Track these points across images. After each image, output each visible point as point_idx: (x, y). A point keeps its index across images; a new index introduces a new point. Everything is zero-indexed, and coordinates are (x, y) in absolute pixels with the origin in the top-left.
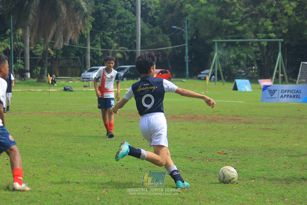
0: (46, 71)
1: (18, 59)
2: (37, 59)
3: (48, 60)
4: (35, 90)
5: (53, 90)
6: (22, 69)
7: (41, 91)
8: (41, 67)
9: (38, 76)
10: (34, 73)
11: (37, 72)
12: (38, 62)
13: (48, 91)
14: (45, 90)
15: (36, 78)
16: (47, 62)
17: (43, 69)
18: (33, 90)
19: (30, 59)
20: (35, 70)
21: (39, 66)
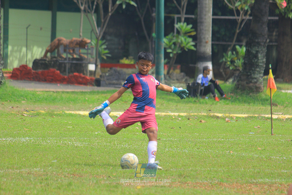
1: (179, 20)
2: (235, 22)
4: (227, 115)
6: (190, 50)
8: (248, 46)
11: (232, 62)
12: (238, 31)
14: (257, 115)
15: (231, 80)
17: (254, 51)
18: (220, 115)
19: (213, 20)
20: (230, 53)
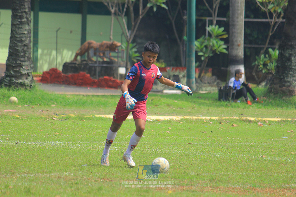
1: (211, 23)
4: (260, 119)
9: (269, 77)
10: (258, 67)
11: (265, 65)
12: (271, 34)
14: (289, 119)
15: (263, 84)
17: (287, 54)
18: (252, 119)
20: (262, 56)
21: (273, 45)
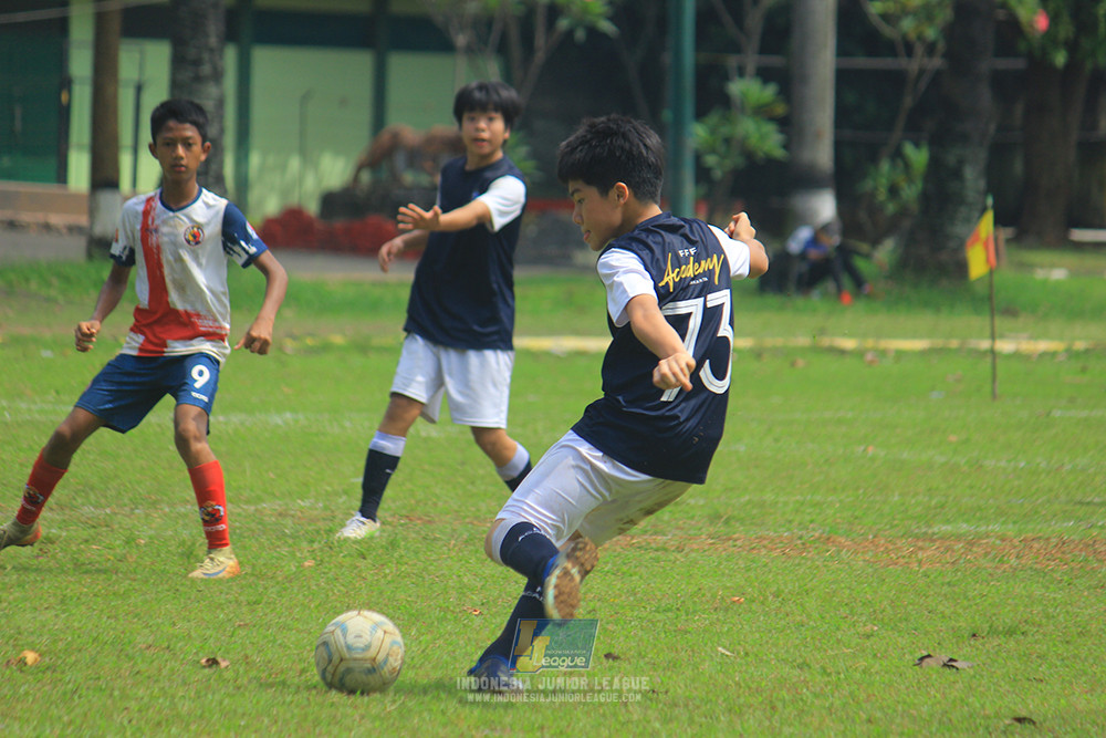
0: (973, 179)
2: (897, 79)
3: (999, 81)
4: (870, 343)
5: (1027, 346)
6: (771, 162)
7: (923, 353)
8: (938, 142)
9: (907, 224)
10: (872, 195)
11: (893, 191)
12: (908, 102)
13: (983, 354)
14: (954, 344)
15: (891, 242)
16: (985, 98)
17: (951, 159)
18: (849, 344)
19: (843, 78)
20: (885, 166)
21: (914, 132)
